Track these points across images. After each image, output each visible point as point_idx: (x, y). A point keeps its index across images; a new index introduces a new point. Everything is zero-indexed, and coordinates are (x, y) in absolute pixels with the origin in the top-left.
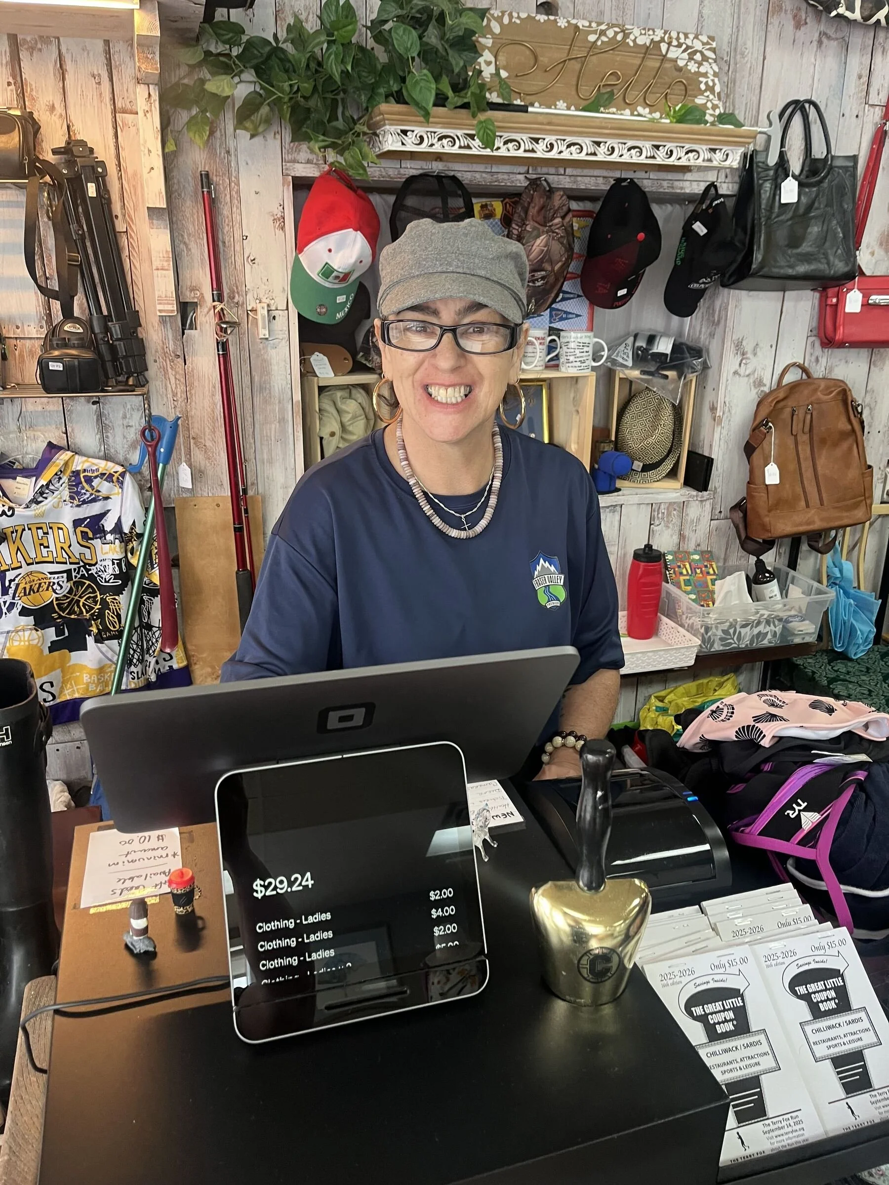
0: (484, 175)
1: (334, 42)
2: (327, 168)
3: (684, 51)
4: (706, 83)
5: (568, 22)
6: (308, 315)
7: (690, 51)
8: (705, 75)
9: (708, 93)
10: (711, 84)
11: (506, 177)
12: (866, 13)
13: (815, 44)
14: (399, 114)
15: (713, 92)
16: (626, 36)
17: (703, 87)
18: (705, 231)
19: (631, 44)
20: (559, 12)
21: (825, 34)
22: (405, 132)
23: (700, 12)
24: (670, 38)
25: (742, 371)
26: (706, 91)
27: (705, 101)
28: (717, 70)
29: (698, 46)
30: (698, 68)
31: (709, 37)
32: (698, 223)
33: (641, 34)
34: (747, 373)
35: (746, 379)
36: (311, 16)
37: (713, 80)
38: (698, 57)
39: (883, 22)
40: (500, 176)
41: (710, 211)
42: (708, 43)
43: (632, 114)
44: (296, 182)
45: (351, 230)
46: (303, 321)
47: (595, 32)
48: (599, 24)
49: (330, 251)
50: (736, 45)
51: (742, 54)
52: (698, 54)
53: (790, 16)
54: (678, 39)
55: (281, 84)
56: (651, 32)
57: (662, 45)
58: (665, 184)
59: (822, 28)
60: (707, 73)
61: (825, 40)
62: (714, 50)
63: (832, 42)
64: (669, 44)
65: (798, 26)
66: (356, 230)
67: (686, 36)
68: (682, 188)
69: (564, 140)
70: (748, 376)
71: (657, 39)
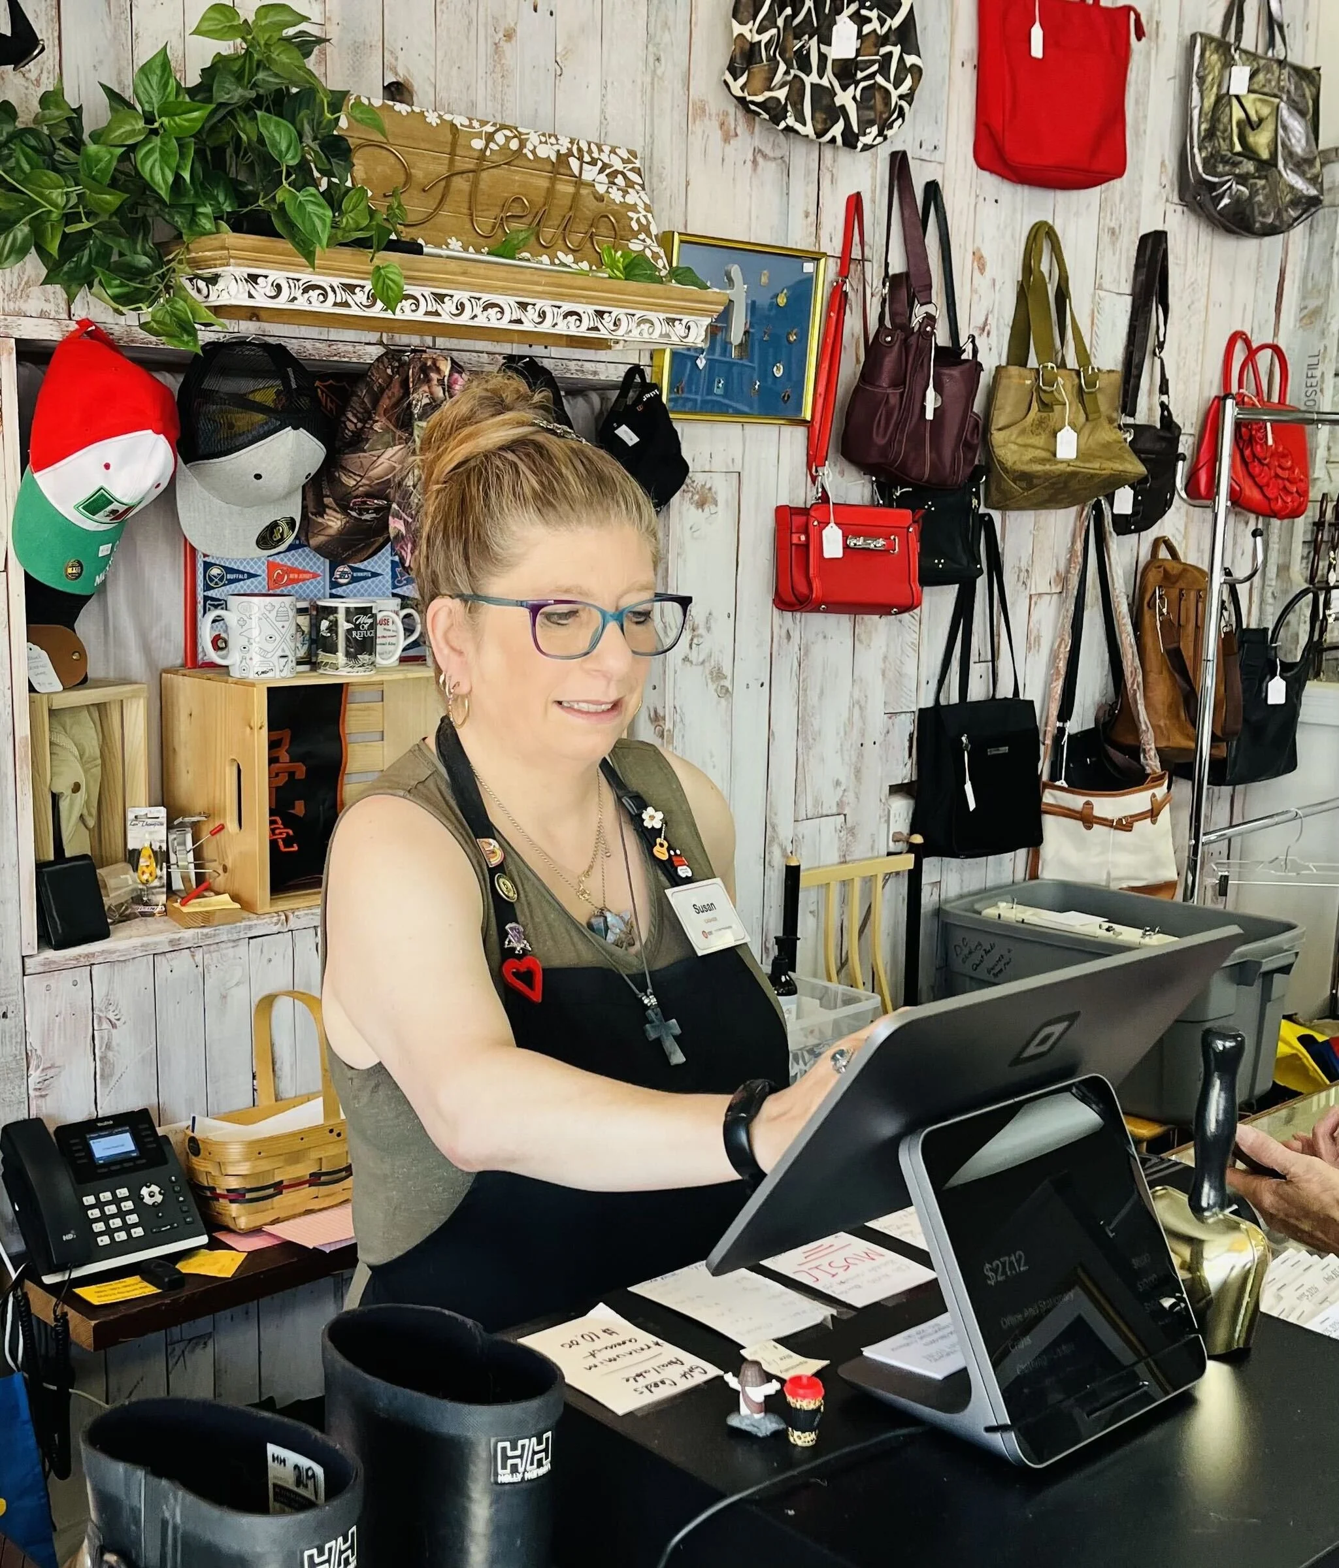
0: (318, 345)
1: (155, 132)
2: (73, 326)
3: (601, 171)
4: (638, 220)
5: (440, 117)
6: (44, 577)
7: (608, 171)
8: (634, 207)
9: (643, 236)
10: (644, 221)
11: (350, 348)
12: (819, 127)
13: (749, 164)
14: (255, 250)
15: (649, 234)
16: (522, 145)
17: (635, 226)
18: (636, 439)
19: (531, 156)
20: (415, 99)
21: (760, 151)
22: (253, 279)
23: (603, 112)
24: (580, 150)
25: (693, 656)
26: (639, 232)
27: (641, 248)
28: (648, 202)
29: (618, 165)
30: (624, 197)
31: (630, 152)
32: (624, 427)
33: (541, 142)
34: (701, 660)
35: (701, 668)
36: (45, 75)
37: (645, 217)
38: (620, 180)
39: (839, 140)
40: (342, 347)
41: (640, 408)
42: (628, 161)
43: (553, 263)
44: (22, 349)
45: (150, 431)
46: (34, 588)
47: (478, 135)
48: (483, 123)
49: (107, 466)
50: (651, 162)
51: (660, 176)
52: (620, 176)
53: (716, 124)
54: (590, 152)
55: (47, 192)
56: (553, 140)
57: (571, 159)
58: (573, 365)
59: (757, 143)
60: (636, 204)
61: (760, 159)
62: (638, 172)
63: (769, 163)
64: (580, 159)
65: (727, 139)
66: (157, 432)
67: (600, 150)
68: (595, 373)
69: (479, 299)
70: (703, 663)
71: (563, 151)
